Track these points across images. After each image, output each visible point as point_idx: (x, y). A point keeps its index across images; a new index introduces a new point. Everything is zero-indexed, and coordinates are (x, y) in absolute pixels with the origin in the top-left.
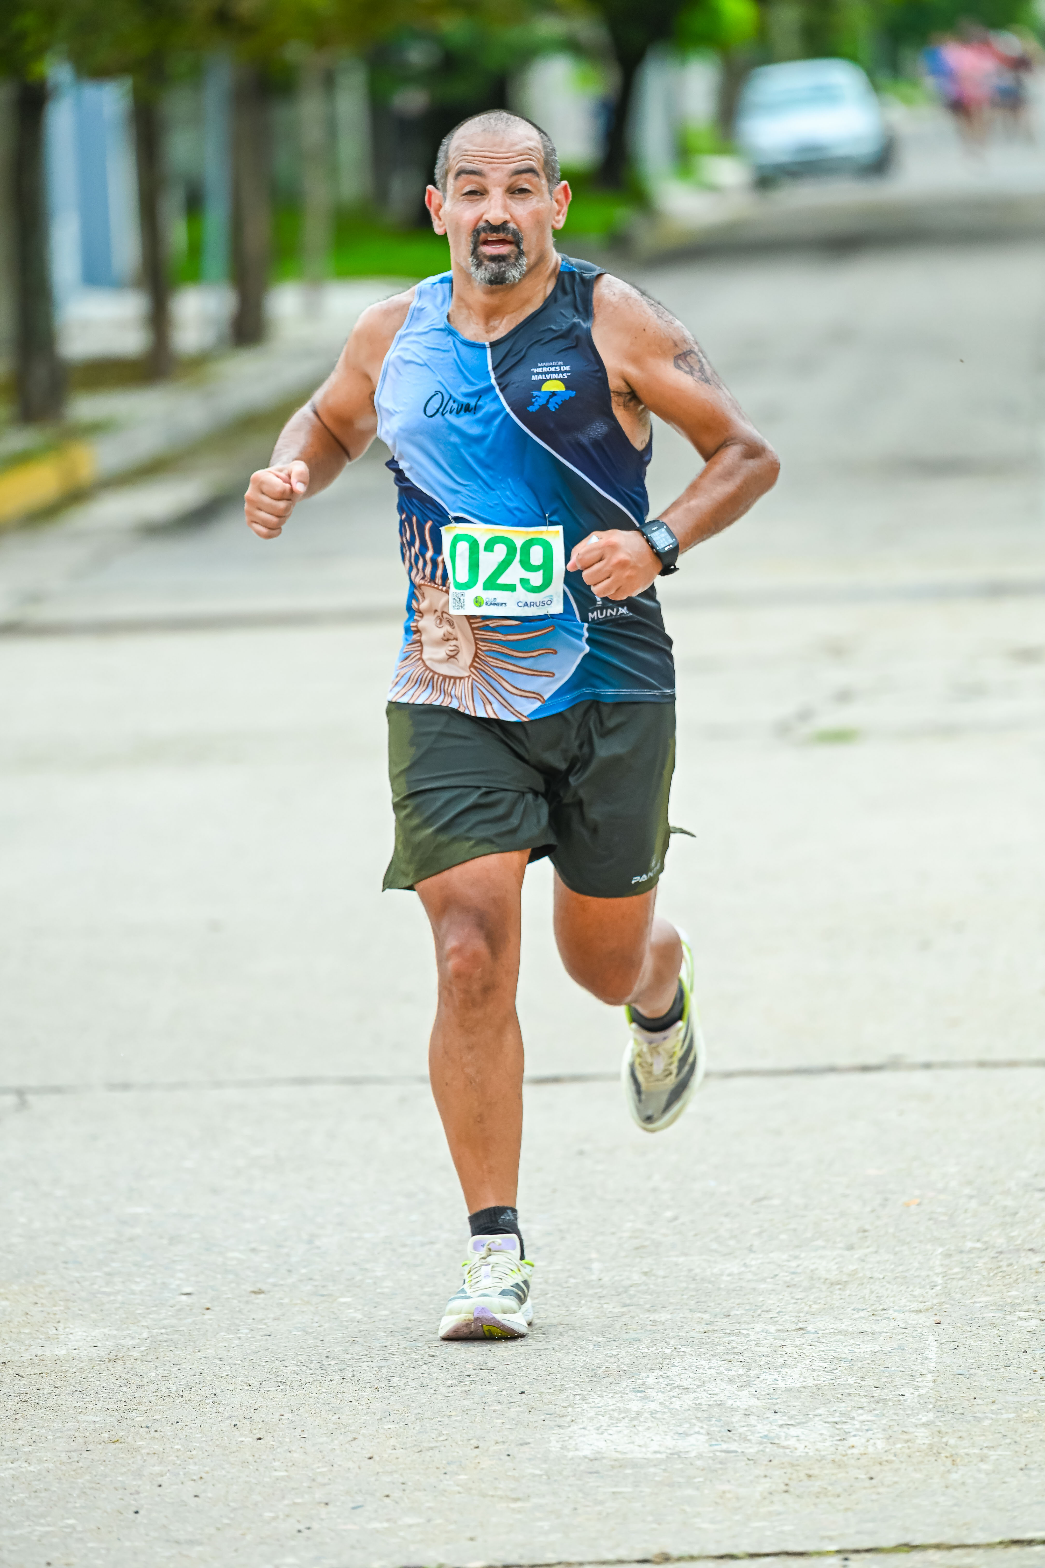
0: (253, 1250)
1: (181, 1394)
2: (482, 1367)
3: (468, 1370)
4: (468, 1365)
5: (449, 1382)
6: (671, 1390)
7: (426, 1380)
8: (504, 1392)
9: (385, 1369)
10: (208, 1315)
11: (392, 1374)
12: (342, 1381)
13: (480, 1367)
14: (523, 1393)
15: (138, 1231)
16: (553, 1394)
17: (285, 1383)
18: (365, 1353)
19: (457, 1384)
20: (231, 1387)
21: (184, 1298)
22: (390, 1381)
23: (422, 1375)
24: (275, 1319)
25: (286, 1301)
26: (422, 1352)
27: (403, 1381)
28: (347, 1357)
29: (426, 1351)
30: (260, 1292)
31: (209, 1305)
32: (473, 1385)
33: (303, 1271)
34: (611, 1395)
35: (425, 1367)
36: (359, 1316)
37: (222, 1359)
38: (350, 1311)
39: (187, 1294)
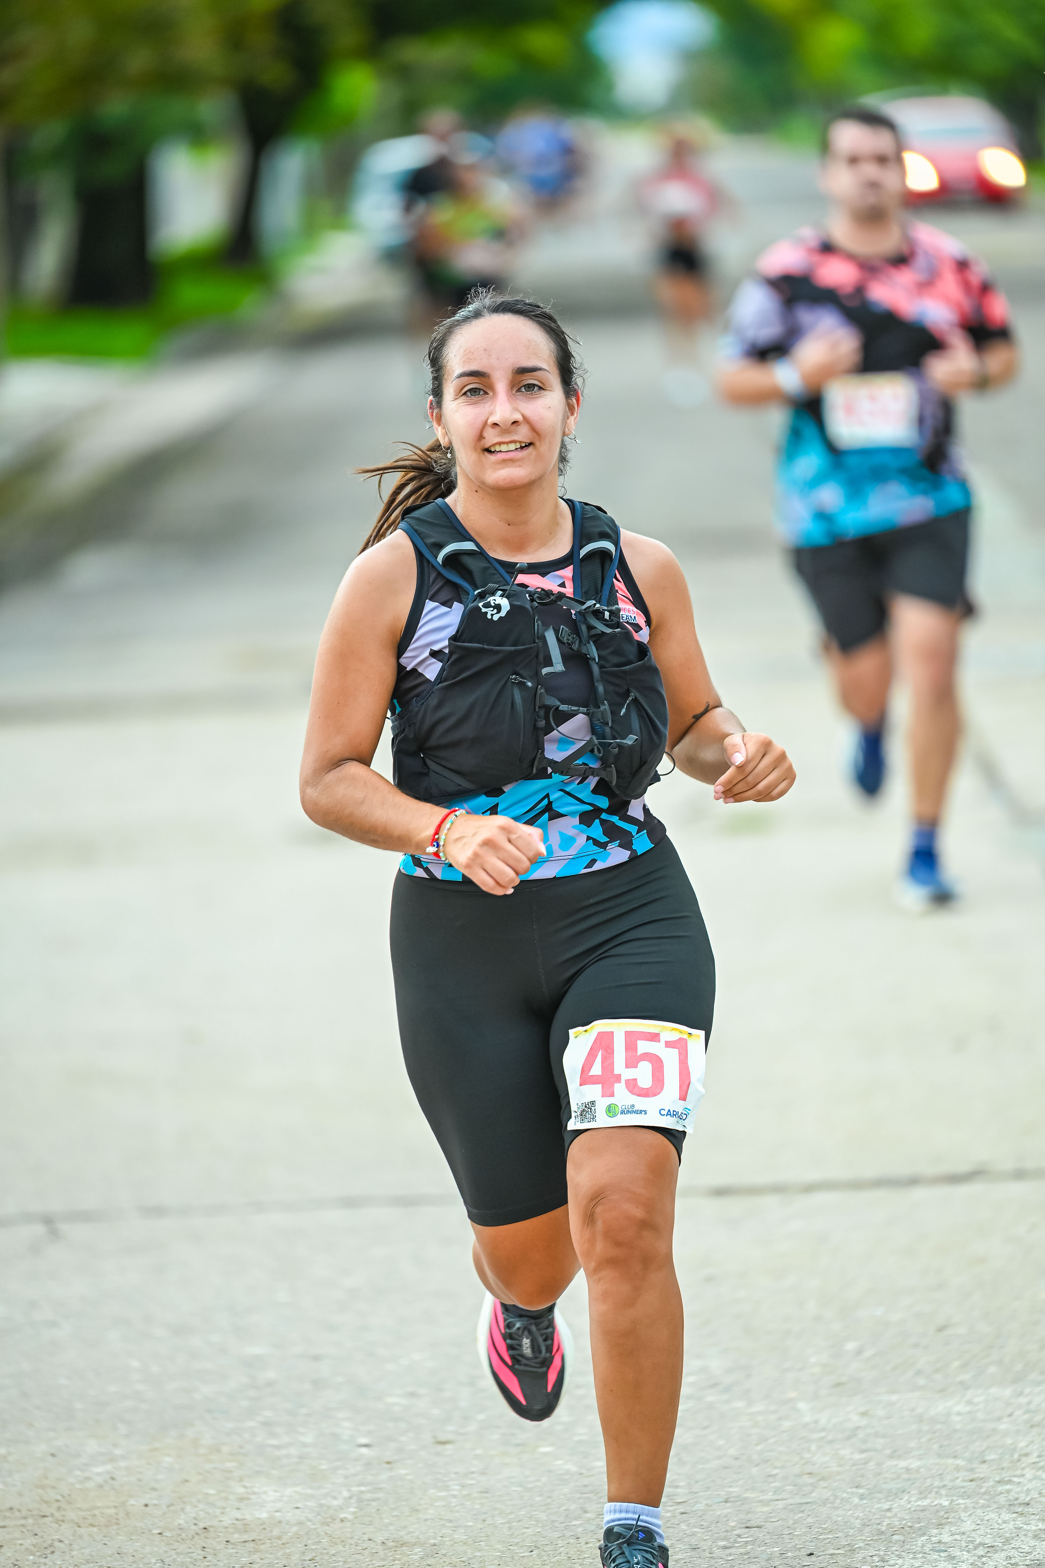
0: (412, 1395)
3: (733, 1529)
6: (975, 1549)
8: (789, 1554)
13: (745, 1525)
14: (811, 1554)
15: (271, 1374)
16: (844, 1555)
19: (730, 1545)
21: (364, 1450)
24: (482, 1473)
25: (480, 1452)
30: (443, 1442)
32: (749, 1547)
33: (481, 1417)
34: (911, 1556)
37: (450, 1521)
38: (559, 1462)
39: (366, 1446)
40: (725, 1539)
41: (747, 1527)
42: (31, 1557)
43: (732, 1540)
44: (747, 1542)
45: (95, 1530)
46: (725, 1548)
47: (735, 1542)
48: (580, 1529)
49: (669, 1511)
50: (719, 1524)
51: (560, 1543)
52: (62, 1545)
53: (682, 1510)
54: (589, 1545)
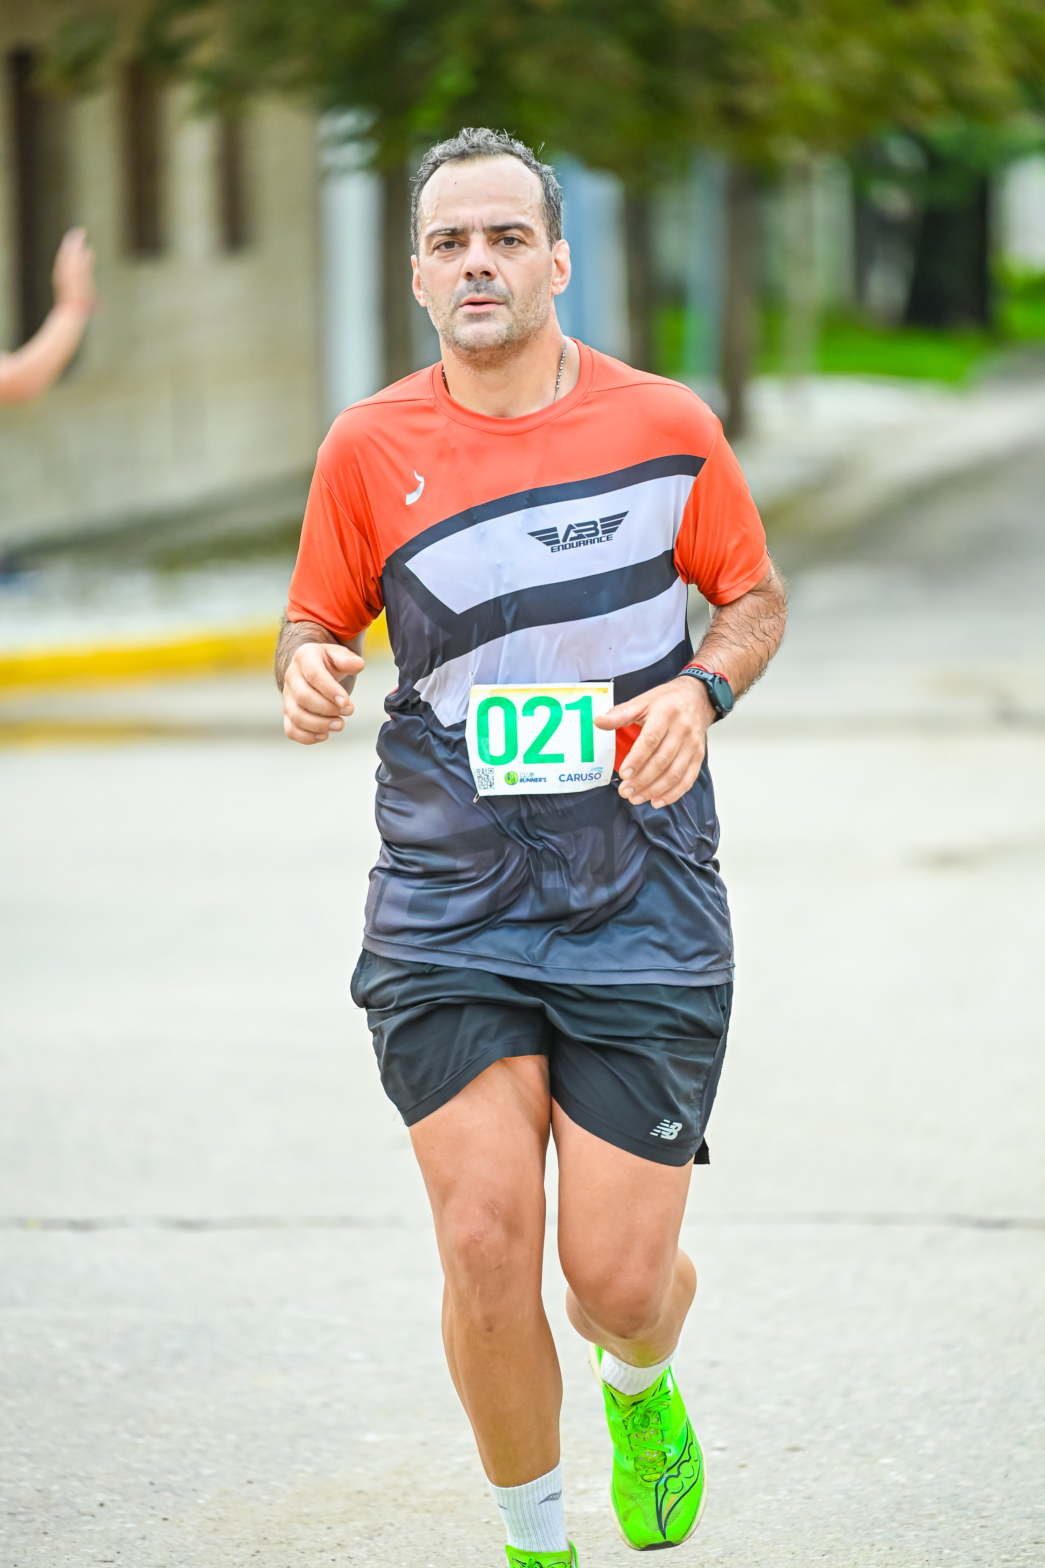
0: (787, 1403)
1: (721, 1560)
2: (1038, 1541)
3: (1022, 1543)
4: (1023, 1539)
5: (1004, 1557)
7: (979, 1553)
9: (935, 1540)
10: (743, 1474)
11: (942, 1546)
12: (889, 1552)
17: (829, 1552)
18: (912, 1521)
19: (1012, 1558)
20: (773, 1555)
21: (717, 1454)
22: (941, 1552)
23: (974, 1548)
24: (816, 1480)
25: (824, 1460)
26: (973, 1522)
27: (955, 1553)
28: (894, 1524)
29: (977, 1521)
30: (795, 1449)
31: (743, 1462)
32: (1029, 1561)
33: (841, 1428)
35: (977, 1539)
36: (902, 1479)
37: (762, 1523)
38: (893, 1473)
39: (722, 1449)
40: (1010, 1553)
41: (1036, 1543)
42: (357, 1539)
43: (1015, 1554)
44: (1028, 1557)
45: (429, 1516)
46: (1006, 1561)
47: (1018, 1556)
48: (879, 1537)
49: (969, 1524)
50: (1011, 1539)
51: (854, 1549)
52: (391, 1528)
53: (983, 1524)
54: (881, 1552)
